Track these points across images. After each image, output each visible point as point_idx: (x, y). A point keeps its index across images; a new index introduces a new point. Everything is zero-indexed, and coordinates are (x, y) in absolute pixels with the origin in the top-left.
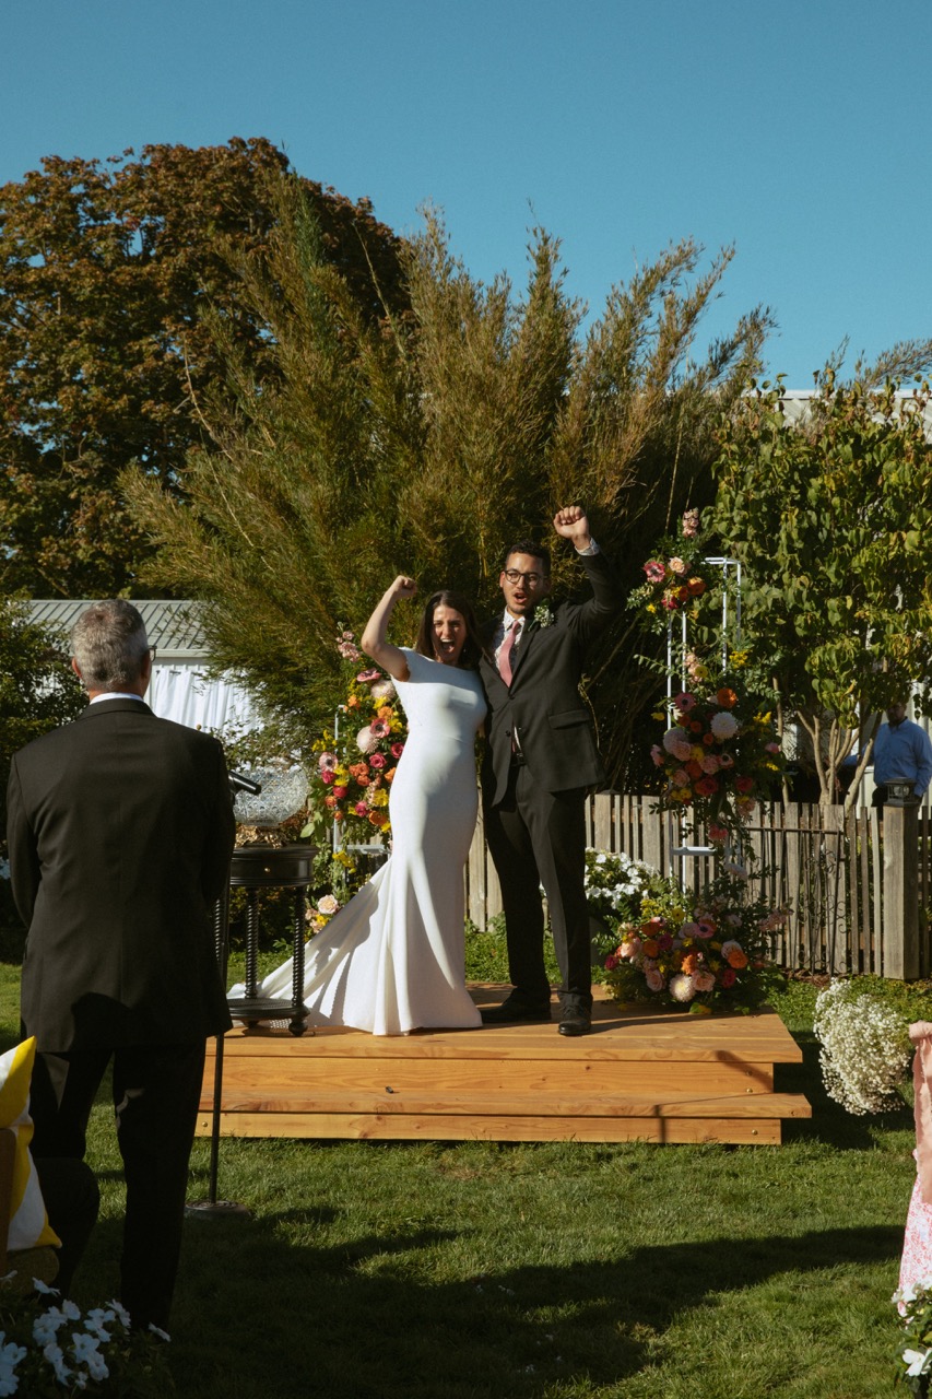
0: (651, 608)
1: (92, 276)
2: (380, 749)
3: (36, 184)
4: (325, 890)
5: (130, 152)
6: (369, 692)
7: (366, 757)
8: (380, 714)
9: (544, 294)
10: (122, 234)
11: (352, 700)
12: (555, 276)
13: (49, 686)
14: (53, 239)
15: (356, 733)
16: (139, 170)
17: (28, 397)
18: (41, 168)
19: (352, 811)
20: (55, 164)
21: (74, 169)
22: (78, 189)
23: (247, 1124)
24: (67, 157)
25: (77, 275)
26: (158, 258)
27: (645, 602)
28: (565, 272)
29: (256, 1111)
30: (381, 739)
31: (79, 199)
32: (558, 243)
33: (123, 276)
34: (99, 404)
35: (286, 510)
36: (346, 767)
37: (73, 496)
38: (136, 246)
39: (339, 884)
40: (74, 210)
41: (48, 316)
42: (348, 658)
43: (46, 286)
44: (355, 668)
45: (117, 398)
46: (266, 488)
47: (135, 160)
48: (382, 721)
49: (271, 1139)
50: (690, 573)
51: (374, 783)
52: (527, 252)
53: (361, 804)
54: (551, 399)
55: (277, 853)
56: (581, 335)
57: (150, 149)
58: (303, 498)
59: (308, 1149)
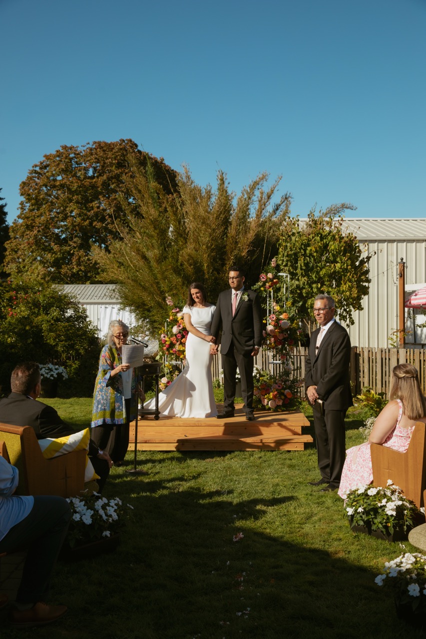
0: (262, 289)
1: (77, 183)
2: (180, 333)
3: (59, 154)
4: (163, 376)
5: (89, 143)
6: (176, 315)
7: (176, 335)
8: (180, 322)
9: (223, 190)
10: (86, 169)
11: (171, 318)
12: (226, 184)
13: (70, 313)
14: (64, 171)
15: (172, 328)
16: (91, 149)
17: (57, 221)
18: (60, 149)
19: (171, 352)
20: (65, 147)
21: (71, 149)
22: (72, 156)
23: (143, 446)
24: (69, 145)
25: (72, 182)
26: (98, 177)
27: (260, 287)
28: (229, 183)
29: (146, 443)
30: (180, 330)
31: (72, 158)
32: (226, 174)
33: (87, 182)
34: (80, 223)
35: (144, 257)
36: (169, 338)
37: (72, 252)
38: (90, 173)
39: (167, 374)
40: (71, 162)
41: (63, 196)
42: (169, 305)
43: (62, 186)
44: (172, 308)
45: (85, 221)
46: (138, 251)
47: (90, 146)
48: (180, 324)
49: (150, 451)
50: (274, 278)
51: (178, 343)
52: (217, 178)
53: (174, 349)
54: (226, 223)
55: (150, 365)
56: (234, 203)
57: (95, 143)
58: (150, 254)
59: (161, 454)
